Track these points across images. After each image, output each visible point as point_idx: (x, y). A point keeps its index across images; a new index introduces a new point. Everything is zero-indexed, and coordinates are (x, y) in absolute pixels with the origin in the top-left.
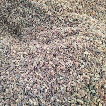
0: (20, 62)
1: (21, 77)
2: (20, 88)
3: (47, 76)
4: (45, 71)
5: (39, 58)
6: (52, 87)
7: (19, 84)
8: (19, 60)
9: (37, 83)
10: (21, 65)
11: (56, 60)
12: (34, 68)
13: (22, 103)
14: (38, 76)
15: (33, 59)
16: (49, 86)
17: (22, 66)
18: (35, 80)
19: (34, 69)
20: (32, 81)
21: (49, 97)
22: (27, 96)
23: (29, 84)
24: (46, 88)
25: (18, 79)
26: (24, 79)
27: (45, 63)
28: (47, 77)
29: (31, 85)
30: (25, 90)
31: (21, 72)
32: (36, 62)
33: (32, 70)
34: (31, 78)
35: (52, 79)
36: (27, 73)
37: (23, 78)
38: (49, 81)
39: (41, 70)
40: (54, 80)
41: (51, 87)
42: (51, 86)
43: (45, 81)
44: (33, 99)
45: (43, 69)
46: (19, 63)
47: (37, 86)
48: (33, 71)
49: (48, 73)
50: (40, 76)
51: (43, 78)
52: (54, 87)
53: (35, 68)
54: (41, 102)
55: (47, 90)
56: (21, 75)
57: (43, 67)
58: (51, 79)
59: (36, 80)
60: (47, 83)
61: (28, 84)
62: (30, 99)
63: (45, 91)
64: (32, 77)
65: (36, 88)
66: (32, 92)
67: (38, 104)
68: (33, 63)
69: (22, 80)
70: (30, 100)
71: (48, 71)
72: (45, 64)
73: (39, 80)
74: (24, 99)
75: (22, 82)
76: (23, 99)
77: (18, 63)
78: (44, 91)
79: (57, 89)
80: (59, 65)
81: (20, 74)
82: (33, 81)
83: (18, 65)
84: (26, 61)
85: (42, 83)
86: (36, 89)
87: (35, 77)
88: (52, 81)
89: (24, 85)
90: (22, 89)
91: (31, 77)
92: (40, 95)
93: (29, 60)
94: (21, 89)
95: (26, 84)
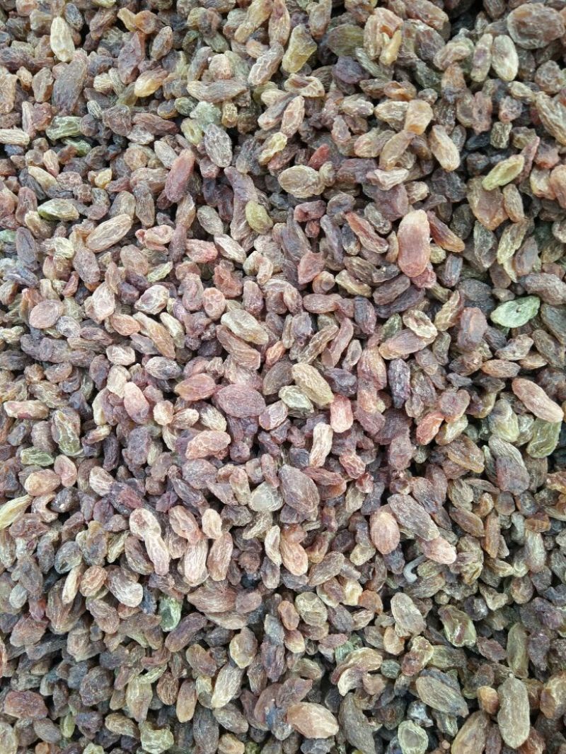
0: (39, 95)
1: (47, 268)
2: (40, 387)
3: (344, 280)
4: (326, 223)
5: (253, 48)
6: (395, 410)
7: (27, 346)
8: (34, 70)
9: (224, 354)
10: (54, 134)
11: (479, 75)
12: (196, 169)
13: (57, 545)
14: (238, 267)
15: (180, 65)
16: (353, 398)
17: (60, 142)
18: (201, 320)
19: (188, 188)
20: (165, 317)
21: (354, 504)
22: (113, 473)
23: (139, 356)
24: (326, 414)
25: (19, 289)
26: (84, 291)
27: (329, 109)
28: (337, 289)
29: (153, 365)
30: (97, 418)
31: (49, 208)
32: (219, 104)
33: (171, 193)
34: (158, 294)
35: (394, 321)
36: (118, 225)
37: (72, 287)
38: (362, 338)
39: (276, 199)
40: (428, 331)
41: (382, 406)
42: (386, 392)
43: (318, 338)
44: (178, 513)
45: (297, 192)
46: (26, 106)
47: (221, 380)
48: (187, 208)
49: (352, 248)
50: (254, 273)
51: (290, 295)
52: (414, 410)
53: (208, 171)
54: (263, 554)
55: (336, 436)
56: (49, 245)
57: (302, 170)
58: (381, 321)
59: (213, 313)
60: (336, 356)
61: (122, 355)
62: (148, 515)
63: (310, 442)
64: (171, 280)
65: (210, 401)
66: (168, 437)
67: (223, 568)
68: (178, 118)
69: (58, 308)
70: (143, 524)
71: (353, 219)
72: (323, 130)
73: (240, 322)
74: (87, 504)
75: (62, 327)
76: (75, 507)
77: (17, 109)
78: (297, 439)
79: (451, 433)
80: (512, 149)
81: (39, 238)
82: (174, 327)
83: (22, 136)
84: (101, 82)
85: (274, 353)
86: (212, 417)
87: (207, 280)
88: (397, 347)
89: (79, 356)
90: (64, 395)
91: (155, 276)
92: (253, 486)
93: (136, 73)
94: (48, 394)
95: (101, 351)
